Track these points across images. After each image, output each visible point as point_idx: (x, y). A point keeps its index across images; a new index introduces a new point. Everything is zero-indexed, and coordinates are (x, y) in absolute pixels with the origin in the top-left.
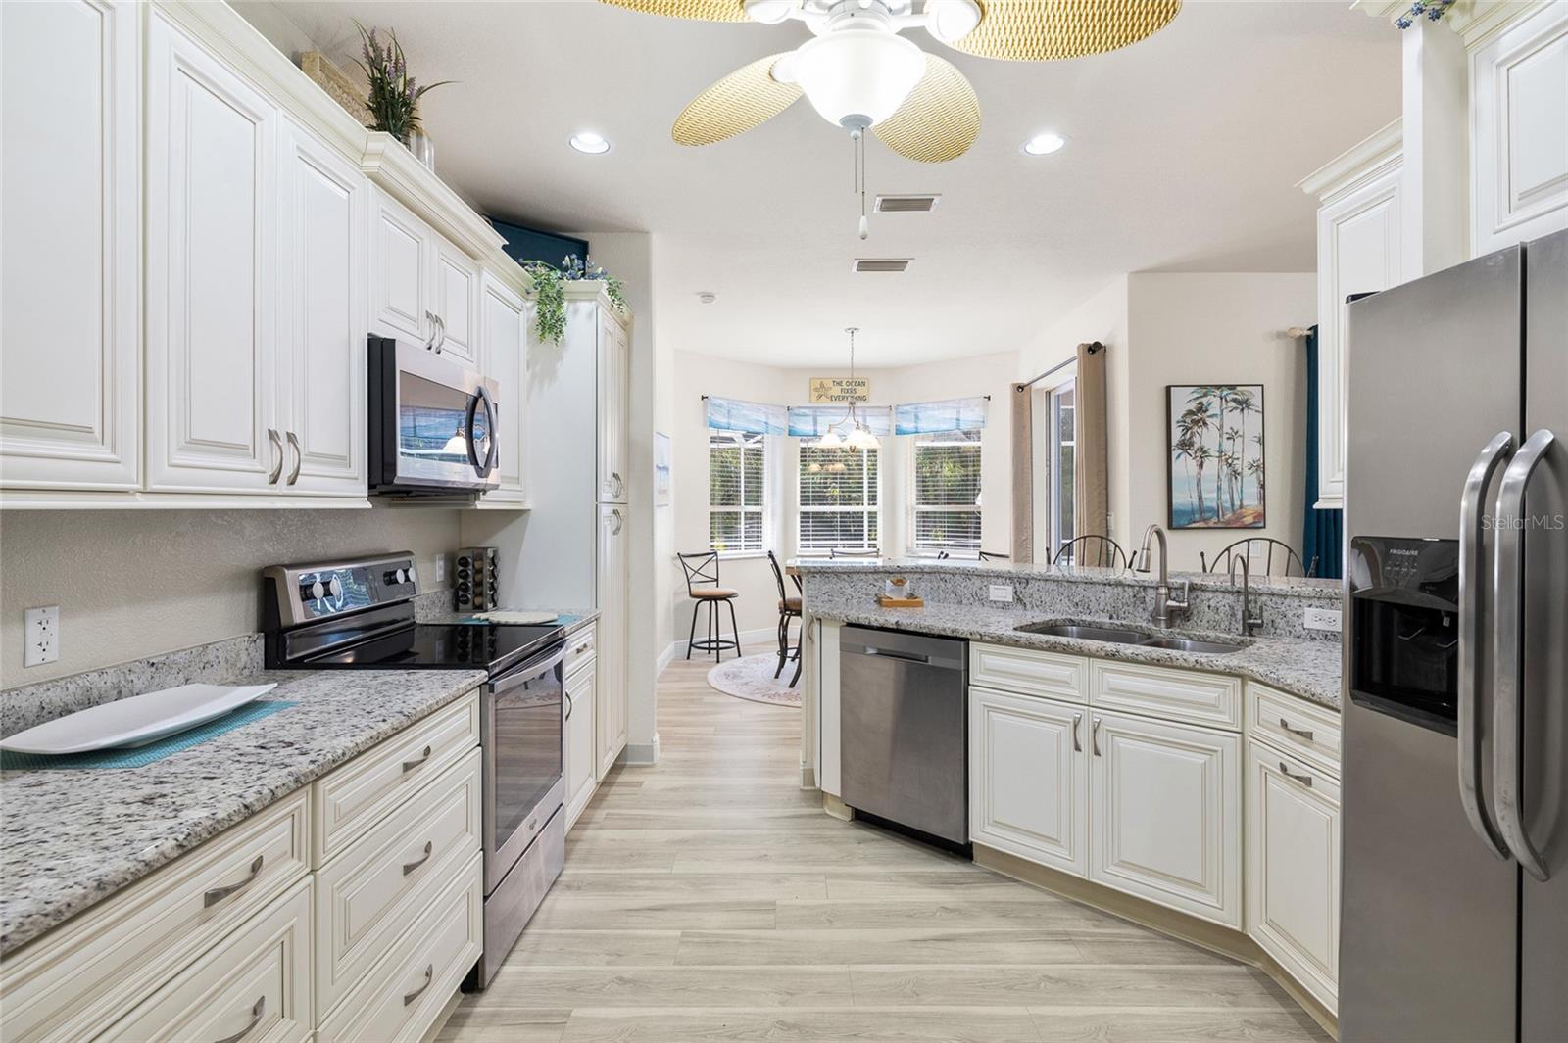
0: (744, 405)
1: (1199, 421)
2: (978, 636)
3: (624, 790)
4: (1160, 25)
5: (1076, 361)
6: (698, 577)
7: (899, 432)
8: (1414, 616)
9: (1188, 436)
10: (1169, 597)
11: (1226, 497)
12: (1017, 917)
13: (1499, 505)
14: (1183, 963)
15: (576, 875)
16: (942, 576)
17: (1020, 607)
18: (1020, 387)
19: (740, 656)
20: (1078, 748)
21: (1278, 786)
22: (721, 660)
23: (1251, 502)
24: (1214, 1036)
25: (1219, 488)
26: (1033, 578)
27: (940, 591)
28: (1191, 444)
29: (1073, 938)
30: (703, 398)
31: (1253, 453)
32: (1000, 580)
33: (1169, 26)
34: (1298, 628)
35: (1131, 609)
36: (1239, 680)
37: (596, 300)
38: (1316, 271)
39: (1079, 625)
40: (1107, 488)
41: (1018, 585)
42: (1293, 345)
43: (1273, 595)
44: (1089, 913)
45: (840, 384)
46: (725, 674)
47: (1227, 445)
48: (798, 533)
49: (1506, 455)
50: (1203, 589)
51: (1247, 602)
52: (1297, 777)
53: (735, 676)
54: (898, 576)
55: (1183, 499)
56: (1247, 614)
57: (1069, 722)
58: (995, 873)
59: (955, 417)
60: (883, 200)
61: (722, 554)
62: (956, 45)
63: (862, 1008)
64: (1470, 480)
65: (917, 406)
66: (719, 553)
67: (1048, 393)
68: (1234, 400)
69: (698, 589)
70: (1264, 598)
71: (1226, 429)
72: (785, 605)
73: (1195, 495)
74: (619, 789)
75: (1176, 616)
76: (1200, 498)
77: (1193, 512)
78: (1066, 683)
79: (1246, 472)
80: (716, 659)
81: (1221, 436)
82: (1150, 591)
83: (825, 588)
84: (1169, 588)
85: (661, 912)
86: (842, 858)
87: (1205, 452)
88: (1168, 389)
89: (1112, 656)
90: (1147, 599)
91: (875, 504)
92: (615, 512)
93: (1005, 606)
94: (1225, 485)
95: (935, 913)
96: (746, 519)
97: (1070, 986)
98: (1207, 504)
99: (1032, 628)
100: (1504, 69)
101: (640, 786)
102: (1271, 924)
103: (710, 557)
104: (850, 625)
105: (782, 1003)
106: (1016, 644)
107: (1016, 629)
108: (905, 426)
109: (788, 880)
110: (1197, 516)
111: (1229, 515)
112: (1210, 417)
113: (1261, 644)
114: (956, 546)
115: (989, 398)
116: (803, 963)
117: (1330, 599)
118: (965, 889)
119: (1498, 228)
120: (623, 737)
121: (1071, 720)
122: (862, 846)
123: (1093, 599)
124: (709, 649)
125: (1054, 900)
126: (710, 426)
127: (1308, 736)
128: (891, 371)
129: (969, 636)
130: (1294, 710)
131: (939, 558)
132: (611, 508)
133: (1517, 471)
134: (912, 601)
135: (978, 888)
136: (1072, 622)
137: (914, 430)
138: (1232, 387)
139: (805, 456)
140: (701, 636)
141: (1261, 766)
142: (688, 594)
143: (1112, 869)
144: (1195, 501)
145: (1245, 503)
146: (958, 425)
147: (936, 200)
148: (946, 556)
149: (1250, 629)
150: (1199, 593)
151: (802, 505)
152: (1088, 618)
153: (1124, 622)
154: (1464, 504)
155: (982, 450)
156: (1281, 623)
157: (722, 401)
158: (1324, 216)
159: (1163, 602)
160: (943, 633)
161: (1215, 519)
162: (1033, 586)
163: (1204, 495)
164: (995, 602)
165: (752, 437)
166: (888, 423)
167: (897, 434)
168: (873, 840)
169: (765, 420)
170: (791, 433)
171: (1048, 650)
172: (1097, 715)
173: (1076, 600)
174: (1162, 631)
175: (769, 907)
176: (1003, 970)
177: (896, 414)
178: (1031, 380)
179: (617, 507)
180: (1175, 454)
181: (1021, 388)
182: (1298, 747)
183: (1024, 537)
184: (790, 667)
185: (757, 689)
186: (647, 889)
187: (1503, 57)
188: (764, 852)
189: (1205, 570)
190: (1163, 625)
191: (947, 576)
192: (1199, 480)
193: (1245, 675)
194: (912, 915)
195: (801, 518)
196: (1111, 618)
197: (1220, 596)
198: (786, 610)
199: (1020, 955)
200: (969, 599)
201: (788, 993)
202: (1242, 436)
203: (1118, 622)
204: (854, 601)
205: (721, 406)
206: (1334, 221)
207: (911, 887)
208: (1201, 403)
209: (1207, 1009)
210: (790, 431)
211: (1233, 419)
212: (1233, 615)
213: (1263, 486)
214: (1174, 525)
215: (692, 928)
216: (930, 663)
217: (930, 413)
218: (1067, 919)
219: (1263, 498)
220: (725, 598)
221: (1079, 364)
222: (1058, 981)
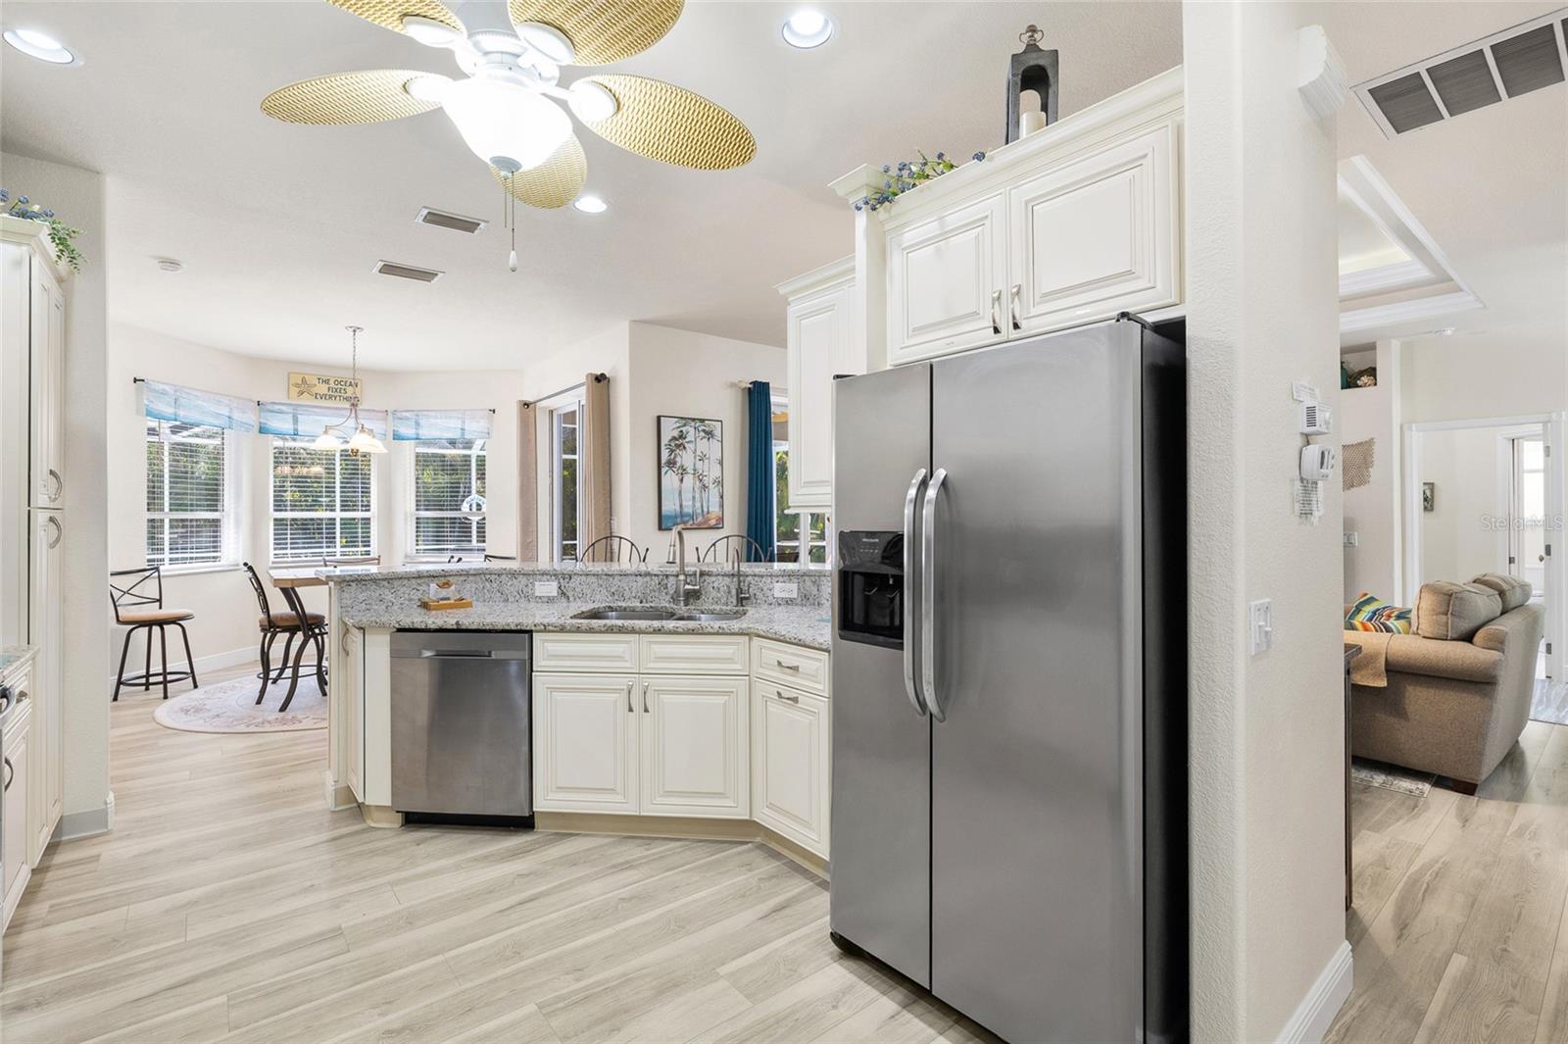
0: (199, 394)
1: (680, 445)
2: (543, 627)
3: (68, 872)
4: (738, 164)
5: (584, 388)
6: (127, 599)
7: (397, 437)
8: (872, 579)
9: (672, 456)
10: (686, 583)
11: (698, 505)
12: (585, 862)
13: (924, 512)
14: (712, 855)
15: (27, 991)
16: (488, 577)
17: (564, 600)
18: (525, 404)
19: (196, 686)
20: (631, 710)
21: (776, 708)
22: (169, 695)
23: (715, 509)
24: (744, 896)
25: (694, 498)
26: (575, 574)
27: (486, 591)
28: (675, 463)
29: (634, 864)
30: (135, 380)
31: (715, 472)
32: (545, 577)
33: (744, 166)
34: (771, 598)
35: (657, 594)
36: (747, 637)
37: (29, 245)
38: (786, 347)
39: (616, 611)
40: (610, 497)
41: (562, 580)
42: (739, 394)
43: (755, 576)
44: (639, 841)
45: (327, 382)
46: (182, 710)
47: (699, 464)
48: (272, 542)
49: (924, 484)
50: (709, 574)
51: (739, 582)
52: (788, 699)
53: (197, 710)
54: (443, 580)
55: (670, 506)
56: (739, 591)
57: (623, 690)
58: (557, 834)
59: (460, 426)
60: (429, 213)
61: (166, 569)
62: (594, 125)
63: (469, 985)
64: (908, 497)
65: (418, 413)
66: (161, 568)
67: (551, 412)
68: (704, 431)
69: (128, 613)
70: (750, 578)
71: (698, 453)
72: (270, 621)
73: (678, 504)
74: (58, 872)
75: (692, 596)
76: (681, 506)
77: (676, 517)
78: (620, 658)
79: (711, 486)
80: (162, 695)
81: (695, 457)
82: (671, 579)
83: (361, 597)
84: (686, 575)
85: (190, 986)
86: (404, 862)
87: (684, 470)
88: (659, 418)
89: (658, 631)
90: (669, 586)
91: (369, 510)
92: (52, 519)
93: (550, 600)
94: (697, 496)
95: (513, 882)
96: (171, 527)
97: (640, 900)
98: (686, 510)
99: (582, 615)
100: (905, 253)
101: (98, 860)
102: (771, 806)
103: (147, 574)
104: (399, 630)
105: (382, 1015)
106: (578, 630)
107: (571, 618)
108: (403, 431)
109: (348, 901)
110: (679, 520)
111: (700, 519)
112: (688, 442)
113: (751, 611)
114: (457, 550)
115: (494, 411)
116: (392, 971)
117: (789, 576)
118: (535, 854)
119: (902, 346)
120: (58, 807)
121: (625, 687)
122: (422, 846)
123: (627, 588)
124: (147, 685)
125: (611, 840)
126: (147, 415)
127: (795, 669)
128: (388, 376)
129: (533, 628)
130: (786, 653)
131: (449, 561)
132: (48, 514)
133: (931, 493)
134: (461, 604)
135: (545, 850)
136: (611, 609)
137: (415, 436)
138: (702, 421)
139: (280, 457)
140: (135, 669)
141: (763, 696)
142: (115, 620)
143: (659, 800)
144: (678, 509)
145: (711, 510)
146: (463, 434)
147: (482, 225)
148: (460, 560)
149: (741, 600)
150: (706, 577)
151: (275, 510)
152: (624, 604)
153: (652, 605)
154: (906, 511)
155: (487, 458)
156: (760, 595)
157: (167, 388)
158: (793, 311)
159: (682, 586)
160: (507, 628)
161: (691, 522)
162: (575, 581)
163: (684, 503)
164: (540, 598)
165: (186, 429)
166: (384, 426)
167: (394, 439)
168: (432, 838)
169: (227, 414)
170: (262, 430)
171: (606, 632)
172: (646, 681)
173: (613, 590)
174: (681, 609)
175: (337, 932)
176: (585, 907)
177: (394, 418)
178: (537, 398)
179: (53, 514)
180: (664, 470)
181: (527, 405)
182: (789, 679)
183: (530, 540)
184: (278, 691)
185: (237, 720)
186: (158, 968)
187: (906, 245)
188: (309, 884)
189: (699, 561)
190: (682, 603)
191: (493, 577)
192: (680, 492)
193: (752, 633)
194: (490, 891)
195: (275, 525)
196: (641, 602)
197: (720, 578)
198: (271, 627)
199: (597, 891)
200: (515, 597)
201: (387, 1003)
202: (709, 458)
203: (648, 605)
204: (395, 608)
205: (164, 393)
206: (798, 317)
207: (483, 868)
208: (681, 431)
209: (735, 880)
210: (260, 428)
211: (703, 445)
212: (729, 592)
213: (722, 497)
214: (663, 527)
215: (240, 987)
216: (493, 657)
217: (432, 421)
218: (625, 851)
219: (722, 506)
220: (174, 621)
221: (588, 388)
222: (630, 899)
